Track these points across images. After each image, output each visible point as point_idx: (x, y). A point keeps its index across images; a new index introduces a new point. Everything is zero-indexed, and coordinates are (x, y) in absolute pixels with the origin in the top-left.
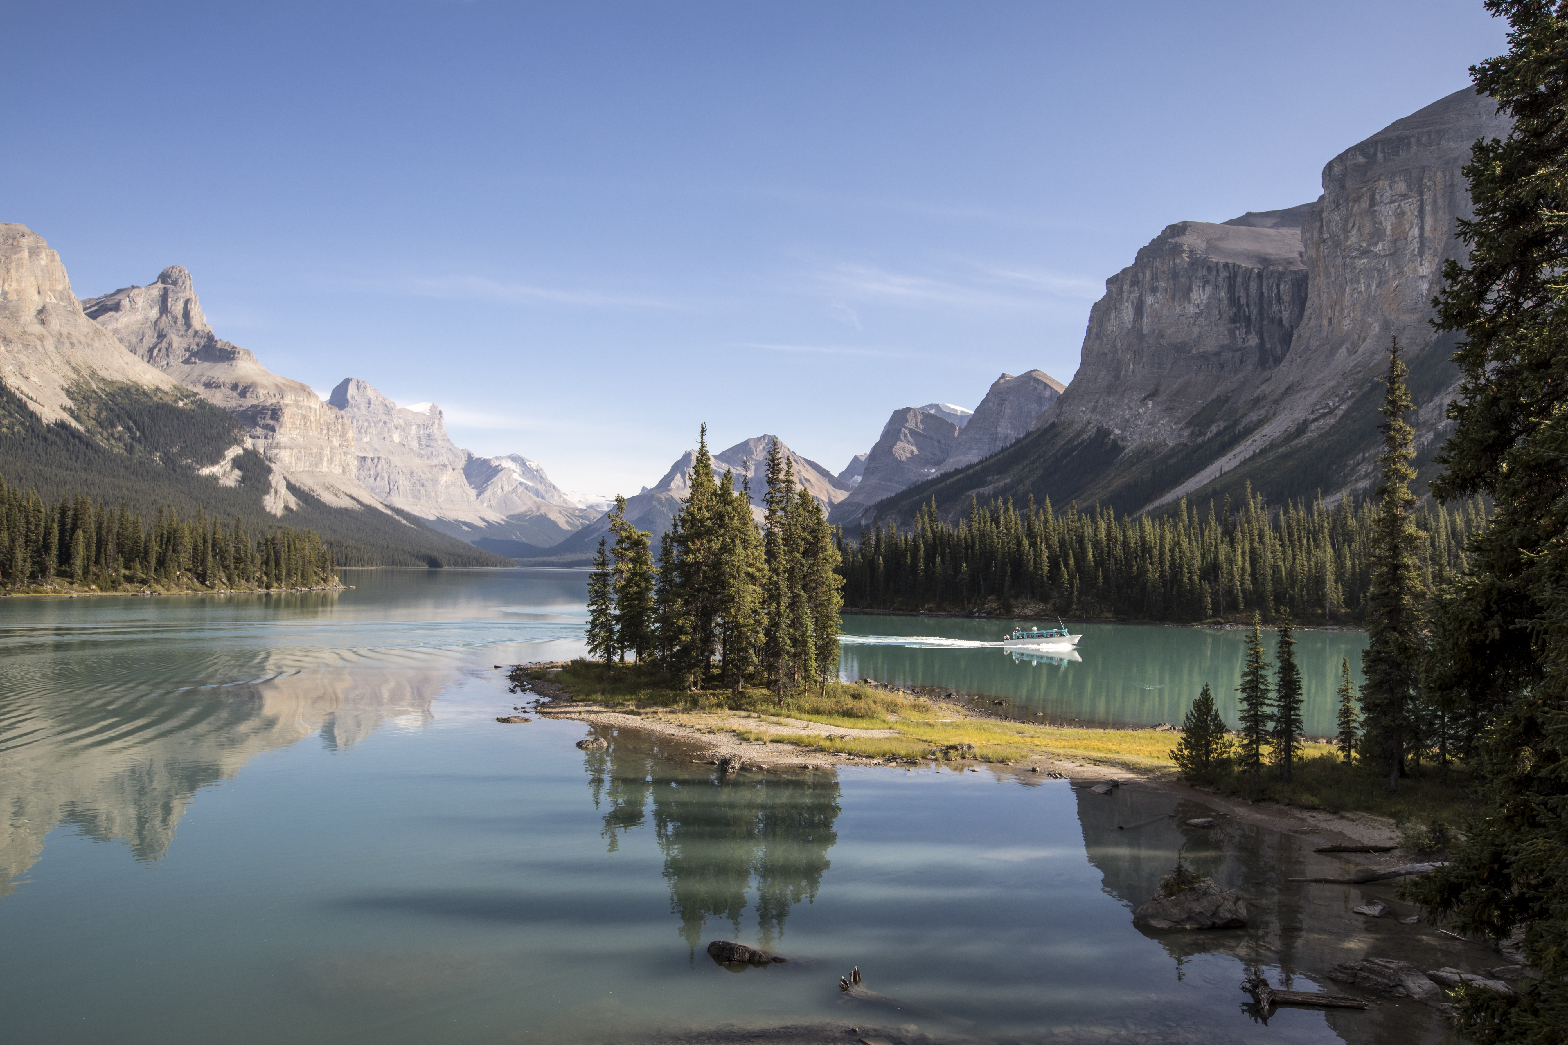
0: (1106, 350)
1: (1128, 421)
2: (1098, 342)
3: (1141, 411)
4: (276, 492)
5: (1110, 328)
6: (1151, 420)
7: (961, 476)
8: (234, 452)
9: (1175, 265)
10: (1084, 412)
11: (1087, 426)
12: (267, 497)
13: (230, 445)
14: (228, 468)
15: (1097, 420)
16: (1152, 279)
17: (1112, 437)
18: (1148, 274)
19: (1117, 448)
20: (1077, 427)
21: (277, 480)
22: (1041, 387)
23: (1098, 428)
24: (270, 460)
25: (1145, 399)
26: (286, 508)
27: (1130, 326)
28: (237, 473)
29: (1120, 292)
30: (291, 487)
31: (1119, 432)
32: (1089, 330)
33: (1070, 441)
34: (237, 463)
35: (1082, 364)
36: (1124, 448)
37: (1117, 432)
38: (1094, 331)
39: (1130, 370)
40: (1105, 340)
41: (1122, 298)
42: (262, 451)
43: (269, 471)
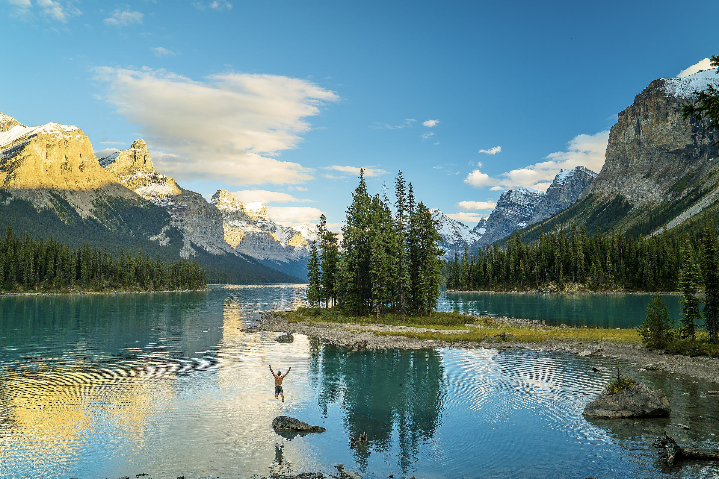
0: (620, 152)
1: (634, 190)
2: (615, 148)
3: (642, 184)
4: (186, 247)
5: (621, 140)
6: (647, 189)
7: (540, 225)
8: (165, 229)
9: (658, 103)
10: (608, 187)
11: (610, 194)
12: (182, 250)
13: (164, 225)
14: (163, 236)
15: (616, 191)
16: (645, 111)
17: (625, 200)
18: (642, 109)
19: (628, 206)
20: (605, 195)
21: (186, 242)
22: (584, 175)
23: (617, 195)
24: (183, 232)
25: (644, 177)
26: (191, 255)
27: (633, 138)
28: (168, 239)
29: (626, 119)
30: (193, 245)
31: (630, 197)
32: (609, 142)
33: (601, 203)
34: (168, 234)
35: (606, 161)
36: (633, 206)
37: (629, 197)
38: (612, 142)
39: (634, 162)
40: (619, 147)
41: (627, 123)
42: (179, 227)
43: (183, 237)
